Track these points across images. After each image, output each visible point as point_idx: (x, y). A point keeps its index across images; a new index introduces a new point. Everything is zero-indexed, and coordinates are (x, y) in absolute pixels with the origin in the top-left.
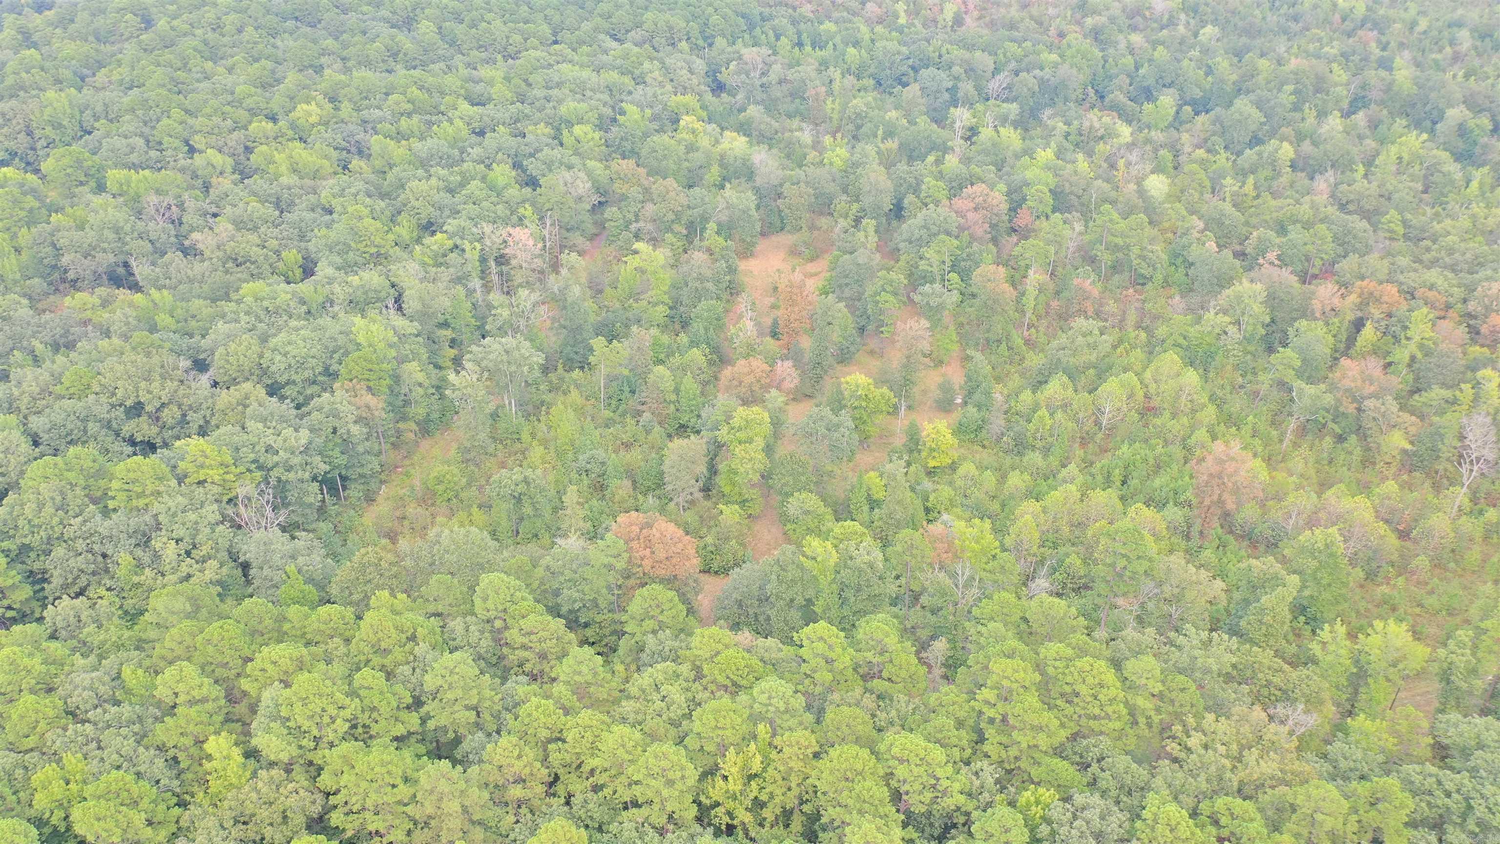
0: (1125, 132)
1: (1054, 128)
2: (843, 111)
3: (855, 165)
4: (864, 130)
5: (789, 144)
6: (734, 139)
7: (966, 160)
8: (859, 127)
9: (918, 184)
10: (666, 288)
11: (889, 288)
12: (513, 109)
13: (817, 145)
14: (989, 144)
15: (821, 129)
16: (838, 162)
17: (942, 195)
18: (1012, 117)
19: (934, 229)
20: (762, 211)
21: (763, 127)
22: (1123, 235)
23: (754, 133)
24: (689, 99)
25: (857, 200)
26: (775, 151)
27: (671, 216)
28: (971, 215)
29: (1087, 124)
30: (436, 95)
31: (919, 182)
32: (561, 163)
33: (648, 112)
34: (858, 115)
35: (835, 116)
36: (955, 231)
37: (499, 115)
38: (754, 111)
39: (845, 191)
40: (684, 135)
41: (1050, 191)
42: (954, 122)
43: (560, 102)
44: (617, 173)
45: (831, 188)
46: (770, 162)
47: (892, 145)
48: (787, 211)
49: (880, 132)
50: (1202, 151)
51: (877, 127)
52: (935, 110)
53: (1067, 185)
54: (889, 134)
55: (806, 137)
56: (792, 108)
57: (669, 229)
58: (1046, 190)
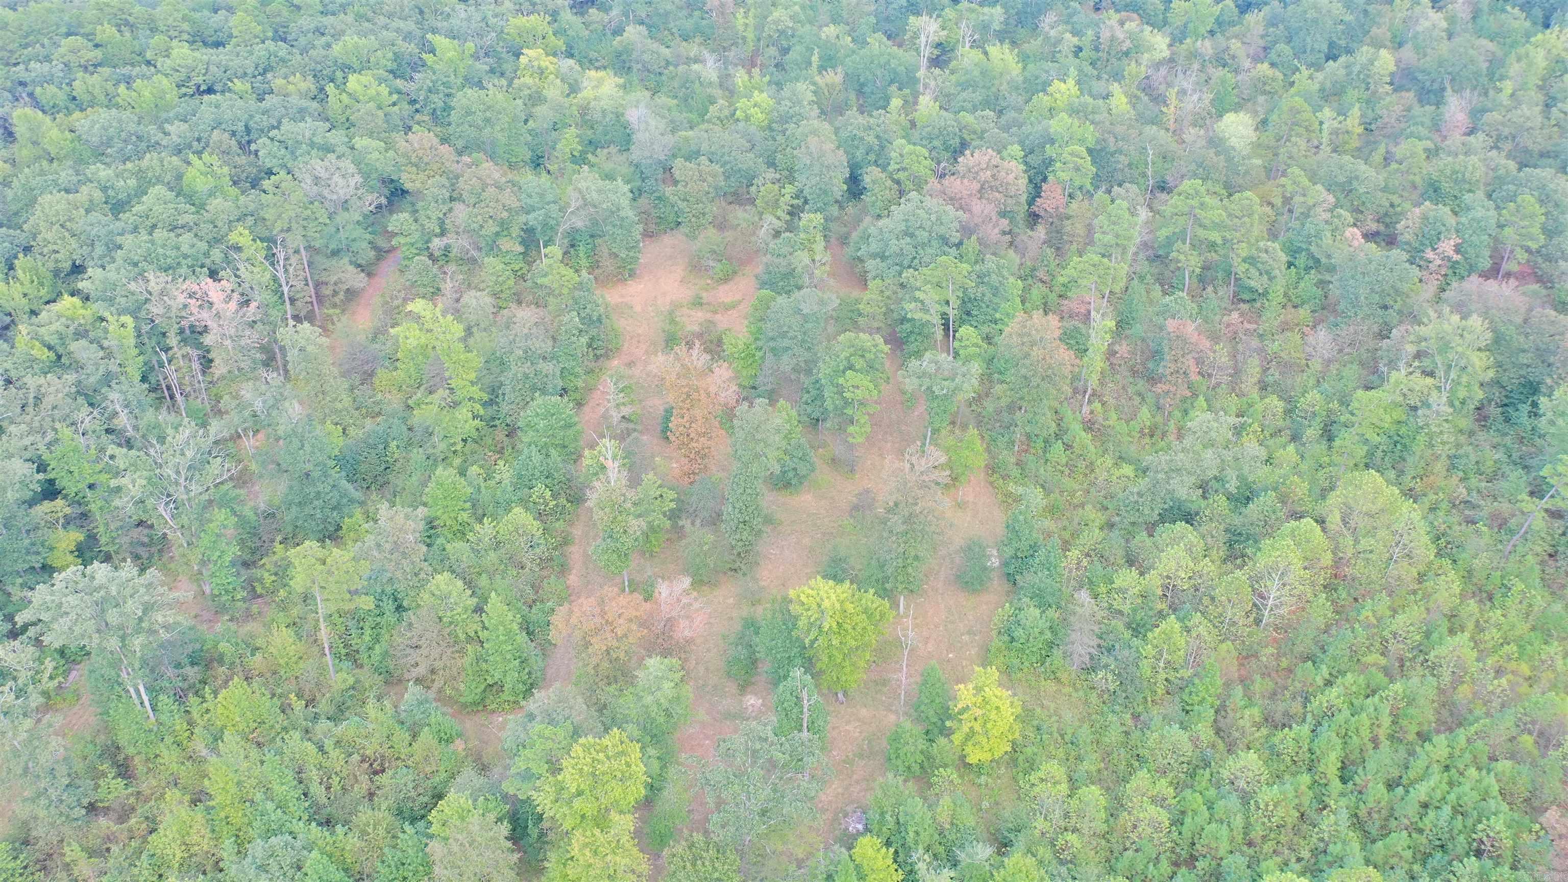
0: (1160, 43)
1: (1059, 41)
2: (759, 27)
3: (785, 119)
4: (792, 56)
5: (686, 82)
6: (600, 83)
7: (946, 101)
8: (785, 51)
9: (882, 148)
10: (473, 376)
11: (859, 363)
12: (260, 51)
13: (725, 84)
14: (976, 73)
15: (731, 54)
16: (758, 116)
17: (923, 167)
18: (996, 26)
19: (923, 235)
20: (643, 201)
21: (646, 57)
22: (1218, 226)
23: (636, 67)
24: (537, 22)
25: (791, 180)
26: (663, 99)
27: (491, 228)
28: (978, 207)
29: (1105, 35)
30: (143, 33)
31: (883, 144)
32: (312, 145)
33: (470, 46)
34: (782, 32)
35: (750, 35)
36: (955, 237)
37: (236, 63)
38: (633, 33)
39: (771, 164)
40: (528, 80)
41: (1090, 151)
42: (916, 36)
43: (338, 35)
44: (406, 155)
45: (748, 161)
46: (653, 123)
47: (834, 77)
48: (683, 205)
49: (815, 59)
50: (1266, 65)
51: (810, 50)
52: (887, 19)
53: (1112, 140)
54: (828, 62)
55: (709, 69)
56: (689, 24)
57: (493, 248)
58: (1082, 151)
